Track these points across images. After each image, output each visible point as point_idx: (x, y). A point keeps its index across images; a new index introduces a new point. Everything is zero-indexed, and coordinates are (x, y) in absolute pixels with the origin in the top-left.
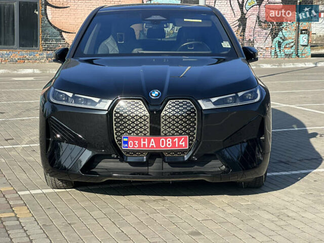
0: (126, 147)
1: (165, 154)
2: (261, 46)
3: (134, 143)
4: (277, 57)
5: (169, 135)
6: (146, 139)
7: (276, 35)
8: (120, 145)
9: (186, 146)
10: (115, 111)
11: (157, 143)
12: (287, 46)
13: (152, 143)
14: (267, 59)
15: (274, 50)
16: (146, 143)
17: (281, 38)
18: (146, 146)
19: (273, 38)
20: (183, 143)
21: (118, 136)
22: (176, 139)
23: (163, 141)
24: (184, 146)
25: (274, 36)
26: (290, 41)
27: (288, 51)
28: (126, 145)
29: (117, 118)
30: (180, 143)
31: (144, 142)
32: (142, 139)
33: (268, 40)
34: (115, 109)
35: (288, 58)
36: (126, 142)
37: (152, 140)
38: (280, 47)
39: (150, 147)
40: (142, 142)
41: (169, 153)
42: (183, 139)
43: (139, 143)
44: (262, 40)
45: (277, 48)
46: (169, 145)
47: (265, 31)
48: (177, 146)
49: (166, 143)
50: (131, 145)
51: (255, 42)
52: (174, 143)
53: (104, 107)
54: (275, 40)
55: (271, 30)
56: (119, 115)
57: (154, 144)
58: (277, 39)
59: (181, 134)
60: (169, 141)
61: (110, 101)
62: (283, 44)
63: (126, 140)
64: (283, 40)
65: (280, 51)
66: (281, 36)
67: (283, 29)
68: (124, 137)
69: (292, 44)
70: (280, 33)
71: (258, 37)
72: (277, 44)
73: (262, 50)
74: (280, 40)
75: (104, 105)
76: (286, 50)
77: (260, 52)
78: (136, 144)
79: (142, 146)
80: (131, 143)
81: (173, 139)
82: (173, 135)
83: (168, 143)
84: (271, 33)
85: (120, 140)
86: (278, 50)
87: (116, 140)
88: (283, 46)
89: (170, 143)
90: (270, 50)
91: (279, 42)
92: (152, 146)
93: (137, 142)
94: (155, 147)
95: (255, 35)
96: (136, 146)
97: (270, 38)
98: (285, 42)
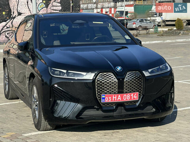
0: (104, 101)
1: (126, 104)
5: (128, 93)
6: (116, 96)
8: (100, 100)
9: (137, 99)
10: (97, 80)
11: (122, 97)
13: (119, 98)
16: (116, 98)
18: (116, 100)
20: (136, 97)
21: (99, 95)
22: (132, 95)
23: (125, 96)
28: (104, 100)
29: (99, 84)
30: (134, 97)
32: (113, 96)
34: (97, 78)
36: (104, 98)
37: (119, 96)
39: (118, 100)
40: (113, 98)
41: (127, 103)
42: (136, 94)
43: (112, 98)
46: (128, 98)
48: (132, 99)
49: (127, 97)
50: (107, 100)
52: (131, 97)
53: (90, 78)
56: (99, 82)
57: (120, 98)
59: (134, 92)
60: (128, 96)
61: (94, 74)
63: (104, 97)
68: (102, 95)
75: (90, 76)
79: (113, 100)
80: (107, 98)
81: (130, 95)
82: (130, 92)
83: (128, 97)
85: (100, 97)
87: (97, 97)
89: (129, 97)
92: (119, 100)
93: (110, 98)
94: (120, 100)
96: (110, 100)
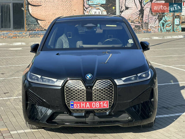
0: (73, 108)
1: (96, 111)
2: (153, 26)
3: (77, 106)
4: (162, 32)
5: (98, 101)
6: (84, 103)
7: (161, 19)
8: (69, 106)
9: (107, 107)
10: (66, 87)
11: (91, 105)
12: (168, 25)
13: (88, 105)
14: (156, 33)
15: (160, 28)
16: (84, 105)
17: (164, 21)
18: (84, 107)
19: (160, 21)
20: (106, 105)
21: (68, 101)
22: (102, 103)
23: (94, 104)
24: (106, 106)
25: (160, 19)
26: (169, 22)
27: (168, 28)
28: (73, 107)
29: (67, 90)
30: (104, 105)
31: (83, 105)
32: (82, 103)
33: (156, 22)
34: (66, 85)
35: (168, 32)
36: (72, 105)
37: (88, 103)
38: (163, 26)
39: (86, 107)
40: (82, 105)
41: (98, 111)
42: (106, 102)
43: (80, 106)
44: (153, 22)
45: (162, 27)
46: (98, 106)
47: (155, 17)
48: (102, 107)
49: (96, 105)
50: (75, 107)
51: (149, 23)
52: (100, 105)
53: (59, 84)
54: (160, 22)
55: (158, 16)
56: (68, 89)
57: (89, 106)
58: (162, 21)
59: (104, 100)
60: (97, 104)
61: (63, 81)
62: (165, 24)
63: (72, 103)
64: (165, 22)
65: (163, 28)
66: (164, 20)
67: (165, 16)
68: (71, 102)
69: (171, 24)
70: (164, 18)
71: (151, 21)
72: (162, 24)
73: (153, 28)
74: (163, 22)
75: (59, 83)
76: (167, 28)
77: (152, 29)
78: (78, 106)
79: (82, 107)
80: (75, 105)
81: (100, 103)
82: (100, 100)
83: (97, 105)
84: (158, 18)
85: (69, 104)
86: (162, 28)
87: (67, 104)
88: (165, 26)
89: (98, 105)
90: (157, 28)
91: (163, 23)
92: (88, 107)
93: (79, 105)
94: (89, 107)
95: (149, 20)
96: (78, 107)
97: (158, 21)
98: (166, 23)
